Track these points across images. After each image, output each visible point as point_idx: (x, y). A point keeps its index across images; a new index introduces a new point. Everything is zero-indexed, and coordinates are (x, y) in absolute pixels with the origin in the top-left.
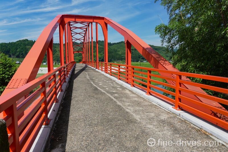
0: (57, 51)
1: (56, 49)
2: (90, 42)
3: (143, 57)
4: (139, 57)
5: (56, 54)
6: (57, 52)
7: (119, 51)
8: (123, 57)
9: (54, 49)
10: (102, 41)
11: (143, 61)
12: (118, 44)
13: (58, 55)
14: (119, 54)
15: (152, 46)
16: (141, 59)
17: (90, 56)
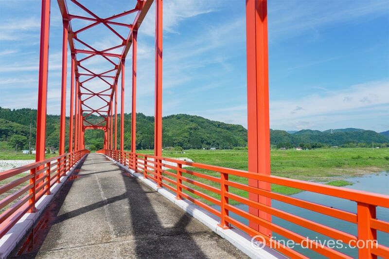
0: (55, 129)
1: (53, 126)
2: (118, 115)
3: (209, 142)
4: (202, 142)
5: (53, 134)
6: (57, 130)
7: (168, 131)
8: (175, 140)
9: (51, 124)
10: (139, 113)
11: (210, 148)
12: (165, 120)
13: (57, 135)
14: (168, 136)
15: (222, 123)
16: (205, 145)
17: (116, 138)
